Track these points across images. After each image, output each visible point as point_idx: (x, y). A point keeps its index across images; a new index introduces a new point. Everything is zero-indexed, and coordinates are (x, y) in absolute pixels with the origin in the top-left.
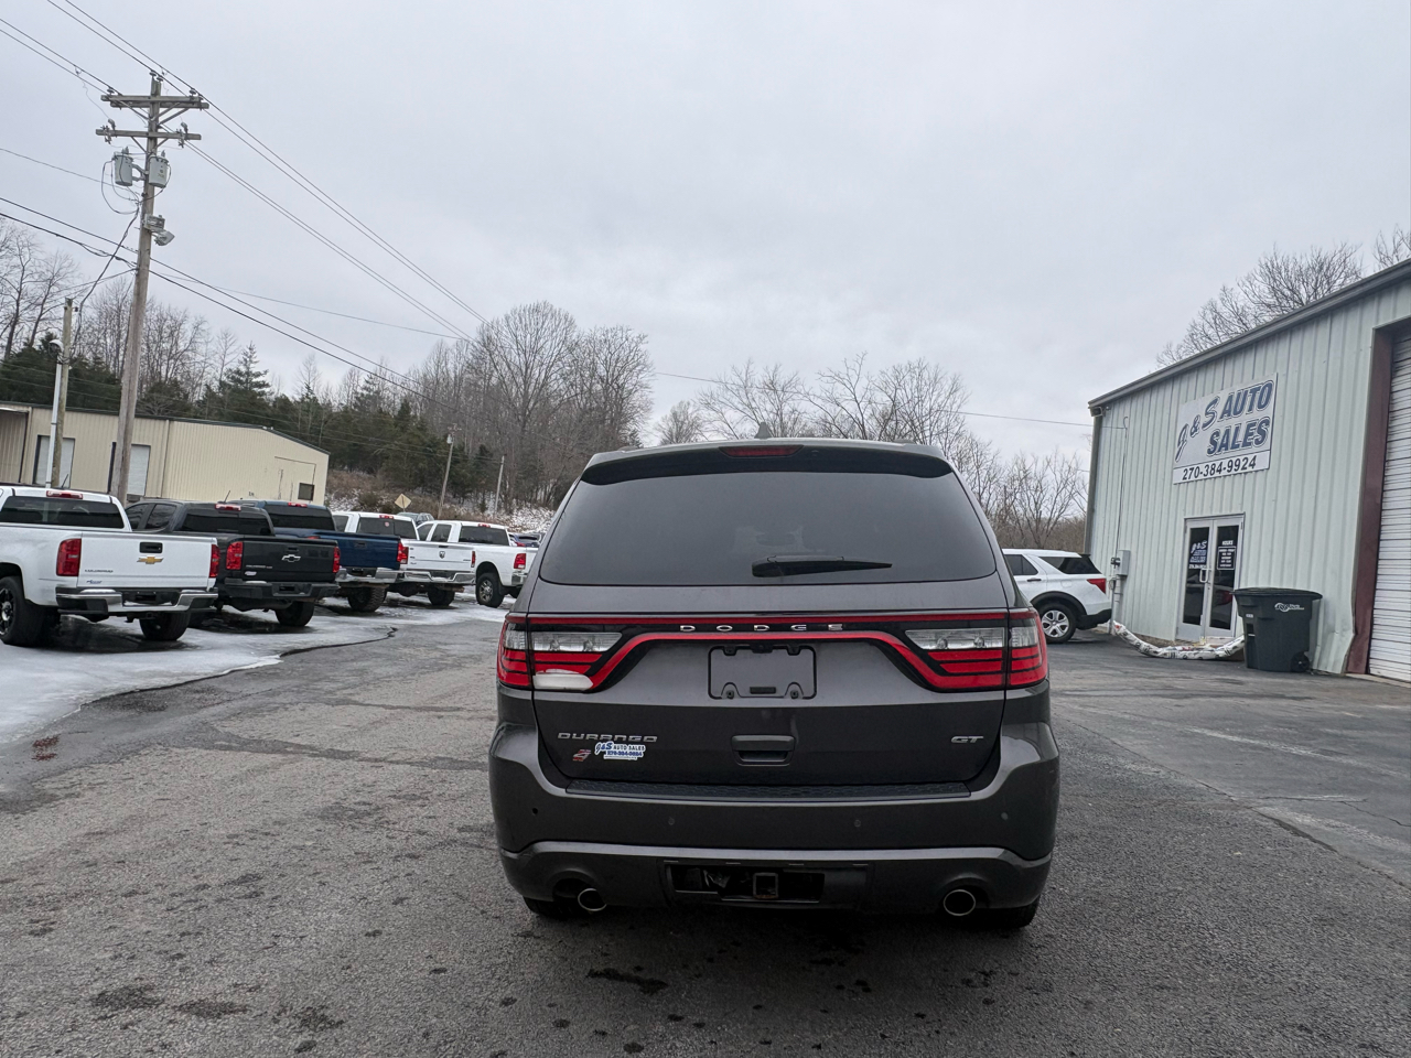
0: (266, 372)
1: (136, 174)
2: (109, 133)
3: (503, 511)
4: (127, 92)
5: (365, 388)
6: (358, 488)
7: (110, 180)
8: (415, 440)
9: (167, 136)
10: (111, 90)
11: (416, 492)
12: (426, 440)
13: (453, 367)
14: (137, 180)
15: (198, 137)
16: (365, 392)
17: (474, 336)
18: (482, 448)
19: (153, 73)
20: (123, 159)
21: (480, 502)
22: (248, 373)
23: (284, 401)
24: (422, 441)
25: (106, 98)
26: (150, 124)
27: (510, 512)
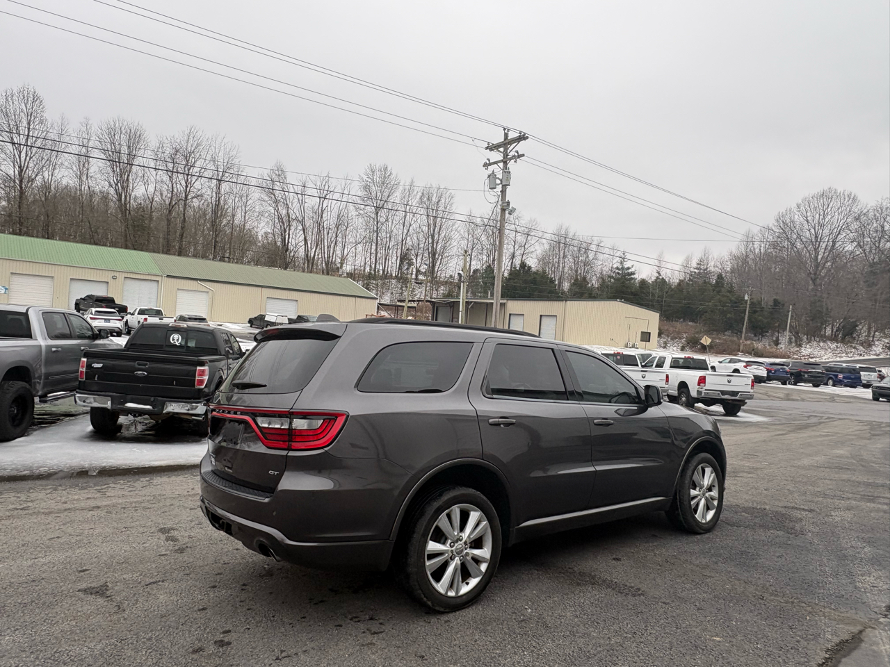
0: (632, 266)
1: (498, 182)
2: (486, 165)
3: (794, 344)
4: (495, 142)
5: (697, 268)
6: (686, 333)
7: (487, 188)
8: (725, 298)
9: (510, 159)
10: (489, 143)
11: (726, 333)
12: (733, 299)
13: (758, 247)
14: (498, 185)
15: (523, 155)
16: (697, 271)
17: (772, 222)
18: (776, 302)
19: (504, 129)
20: (492, 176)
21: (774, 339)
22: (623, 268)
23: (643, 282)
24: (730, 300)
25: (487, 148)
26: (504, 155)
27: (800, 346)
